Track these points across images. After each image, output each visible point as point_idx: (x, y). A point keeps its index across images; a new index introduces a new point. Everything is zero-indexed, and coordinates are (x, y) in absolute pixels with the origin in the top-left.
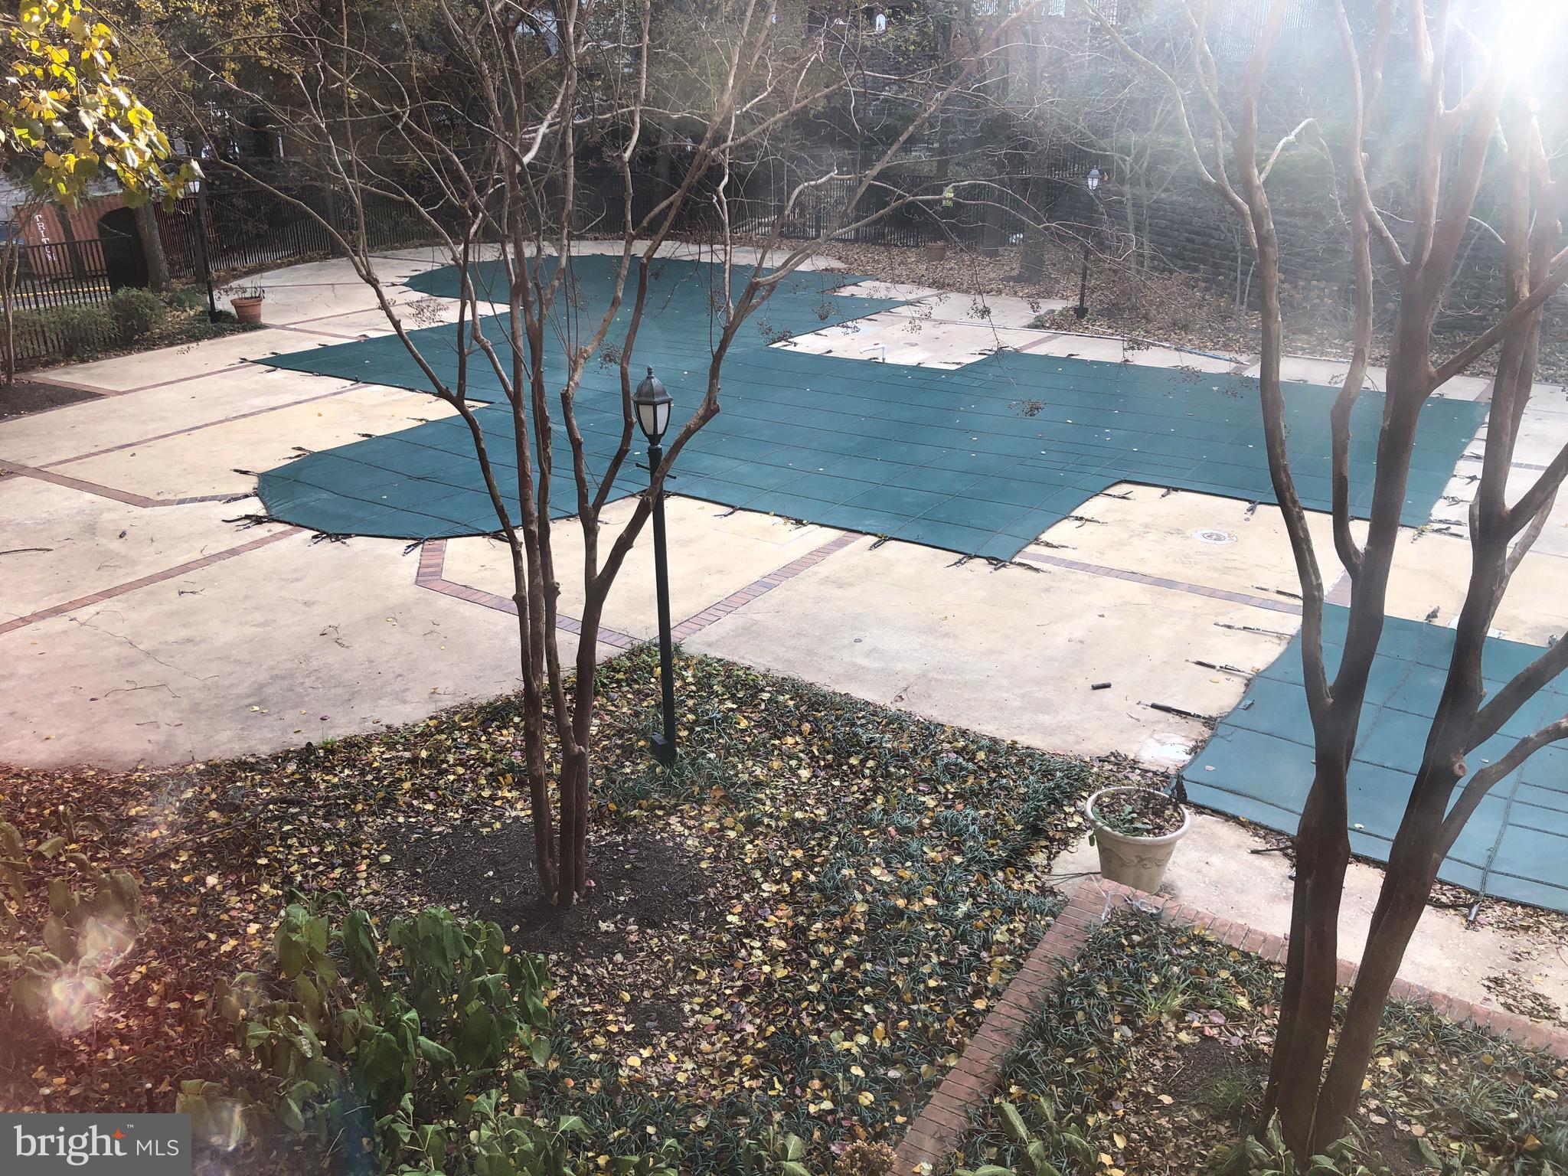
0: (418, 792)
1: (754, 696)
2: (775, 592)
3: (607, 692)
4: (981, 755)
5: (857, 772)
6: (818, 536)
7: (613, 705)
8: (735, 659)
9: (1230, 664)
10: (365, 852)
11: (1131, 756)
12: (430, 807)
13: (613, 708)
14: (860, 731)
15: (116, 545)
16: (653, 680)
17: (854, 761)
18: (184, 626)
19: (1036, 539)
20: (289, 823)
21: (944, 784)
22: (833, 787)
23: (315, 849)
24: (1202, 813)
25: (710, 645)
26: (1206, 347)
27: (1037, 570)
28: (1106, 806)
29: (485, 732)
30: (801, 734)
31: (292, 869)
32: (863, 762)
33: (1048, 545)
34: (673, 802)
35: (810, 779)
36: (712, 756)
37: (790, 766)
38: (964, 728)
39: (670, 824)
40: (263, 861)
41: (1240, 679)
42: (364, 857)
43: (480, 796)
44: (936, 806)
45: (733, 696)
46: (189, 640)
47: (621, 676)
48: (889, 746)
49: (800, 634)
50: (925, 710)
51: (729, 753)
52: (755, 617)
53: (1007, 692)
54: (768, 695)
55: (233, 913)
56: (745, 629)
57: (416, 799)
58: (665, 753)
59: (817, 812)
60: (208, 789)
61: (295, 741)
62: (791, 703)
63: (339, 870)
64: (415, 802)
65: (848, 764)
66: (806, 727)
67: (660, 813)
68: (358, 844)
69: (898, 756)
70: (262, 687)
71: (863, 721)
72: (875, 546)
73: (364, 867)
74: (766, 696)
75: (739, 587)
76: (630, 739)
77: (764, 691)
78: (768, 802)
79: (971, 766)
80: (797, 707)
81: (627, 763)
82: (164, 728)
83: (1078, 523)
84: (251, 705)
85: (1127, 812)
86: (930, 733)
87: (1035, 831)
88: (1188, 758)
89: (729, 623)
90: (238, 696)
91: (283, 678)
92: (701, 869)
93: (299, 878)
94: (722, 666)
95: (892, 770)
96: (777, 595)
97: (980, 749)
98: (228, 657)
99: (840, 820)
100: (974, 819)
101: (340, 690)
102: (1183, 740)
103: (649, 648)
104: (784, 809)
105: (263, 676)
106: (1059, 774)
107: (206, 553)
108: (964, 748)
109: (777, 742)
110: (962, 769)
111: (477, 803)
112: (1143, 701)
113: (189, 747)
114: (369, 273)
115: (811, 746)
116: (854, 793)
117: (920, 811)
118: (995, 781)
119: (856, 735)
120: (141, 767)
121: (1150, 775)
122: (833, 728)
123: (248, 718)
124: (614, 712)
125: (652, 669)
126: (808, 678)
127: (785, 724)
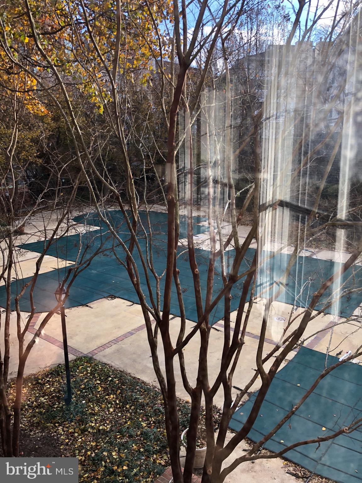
1: (107, 379)
2: (133, 336)
5: (128, 411)
8: (109, 362)
11: (219, 408)
13: (62, 381)
14: (134, 394)
16: (78, 371)
17: (128, 406)
19: (223, 318)
21: (151, 418)
22: (118, 416)
25: (103, 357)
27: (218, 330)
30: (116, 394)
32: (130, 407)
34: (63, 421)
35: (112, 412)
36: (85, 401)
37: (108, 407)
39: (58, 430)
44: (145, 427)
45: (100, 378)
48: (141, 401)
49: (134, 353)
51: (90, 401)
52: (123, 346)
54: (111, 378)
56: (118, 350)
59: (108, 426)
62: (117, 382)
65: (126, 407)
66: (119, 392)
67: (57, 425)
69: (142, 405)
71: (136, 391)
72: (172, 319)
75: (123, 333)
76: (61, 394)
78: (94, 422)
80: (118, 384)
81: (57, 403)
88: (237, 409)
89: (114, 347)
92: (60, 449)
99: (113, 431)
103: (81, 358)
104: (98, 425)
109: (107, 397)
110: (160, 411)
115: (117, 399)
116: (123, 419)
117: (139, 426)
119: (132, 396)
122: (126, 393)
124: (61, 382)
125: (79, 367)
126: (129, 371)
127: (113, 390)
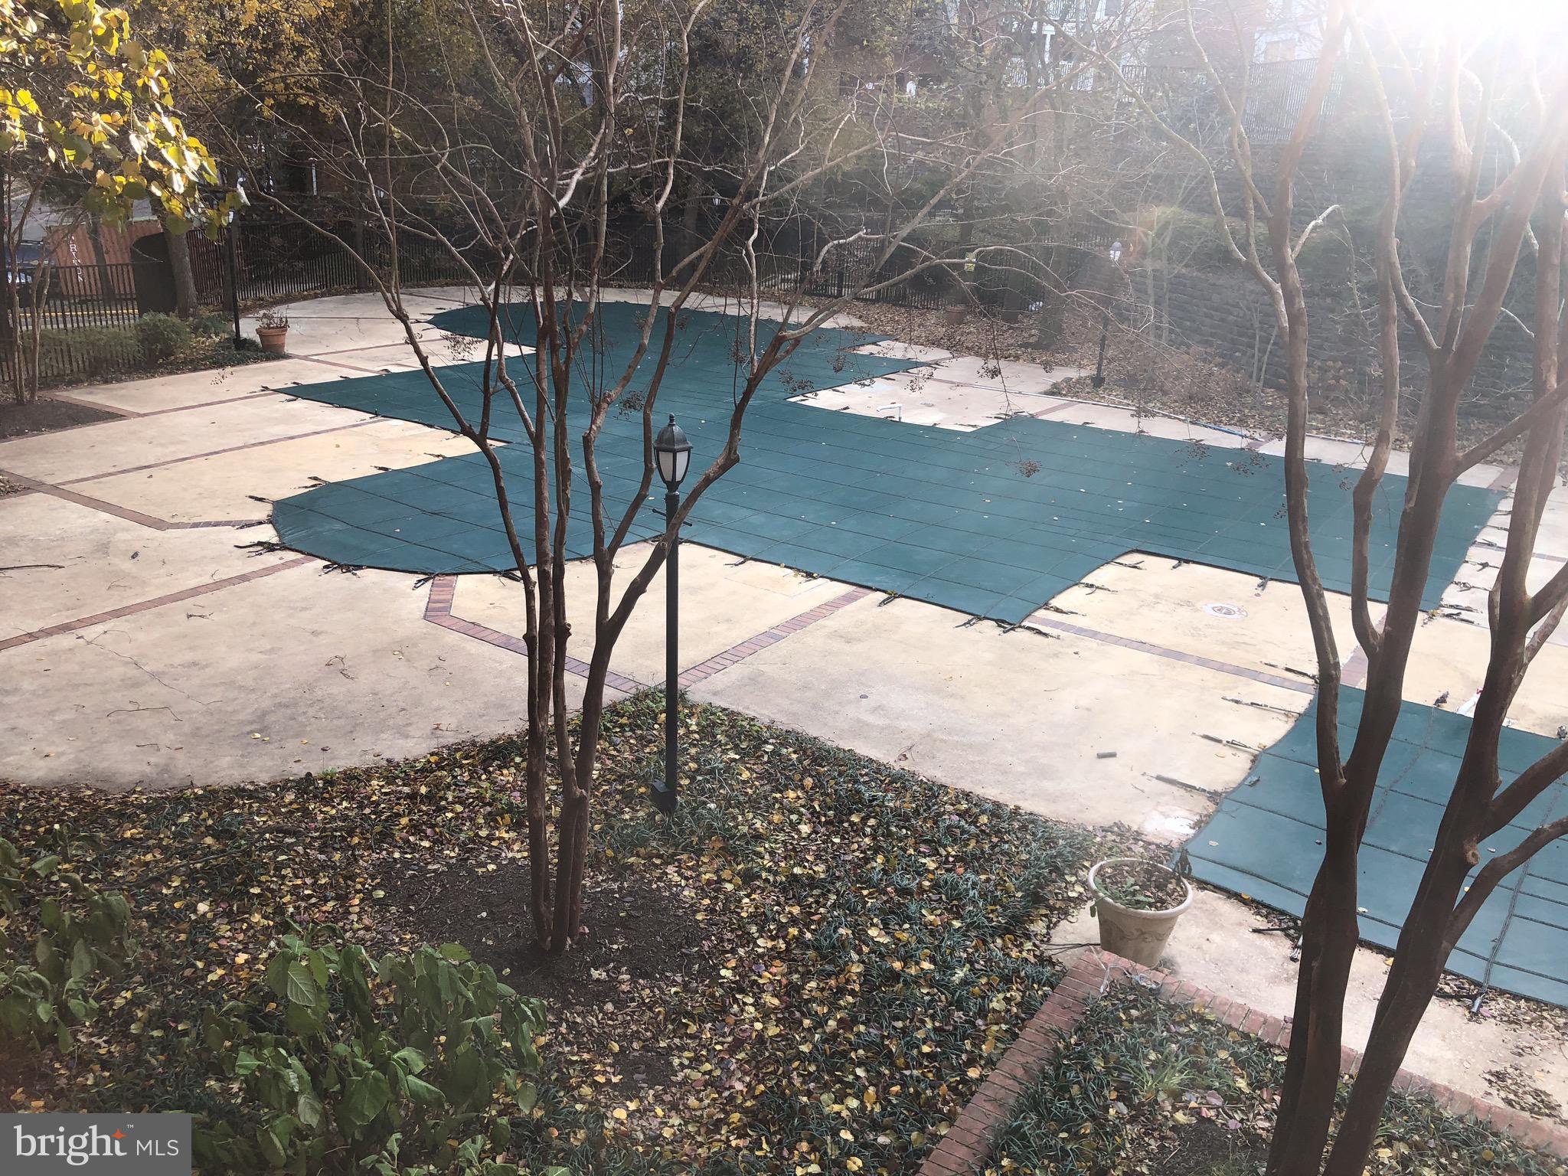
0: (415, 828)
1: (757, 748)
2: (782, 644)
3: (610, 736)
4: (984, 819)
5: (859, 830)
6: (828, 590)
7: (615, 749)
8: (740, 709)
9: (1237, 740)
10: (359, 887)
11: (1135, 828)
12: (426, 844)
13: (615, 753)
14: (863, 788)
15: (128, 565)
16: (656, 726)
17: (855, 819)
18: (191, 649)
19: (1046, 604)
20: (284, 853)
21: (945, 847)
22: (833, 844)
23: (309, 881)
24: (1204, 889)
25: (715, 694)
26: (1221, 422)
27: (1046, 635)
28: (1109, 877)
29: (486, 771)
30: (803, 788)
31: (285, 900)
32: (864, 820)
33: (1057, 610)
34: (670, 851)
35: (810, 834)
36: (712, 806)
37: (791, 821)
38: (968, 790)
39: (667, 874)
40: (256, 891)
41: (1247, 755)
42: (358, 892)
43: (477, 835)
44: (936, 869)
45: (736, 746)
46: (195, 664)
47: (624, 720)
48: (891, 804)
49: (806, 687)
50: (928, 771)
51: (730, 804)
52: (762, 668)
53: (1012, 756)
54: (772, 747)
55: (223, 942)
56: (751, 679)
57: (413, 834)
58: (665, 800)
59: (816, 868)
60: (205, 814)
61: (295, 771)
62: (794, 756)
63: (331, 904)
64: (412, 839)
65: (848, 821)
66: (809, 782)
67: (658, 862)
68: (352, 877)
69: (900, 815)
70: (264, 714)
71: (866, 779)
72: (884, 602)
73: (357, 901)
74: (769, 748)
75: (747, 637)
76: (630, 785)
77: (768, 743)
78: (767, 856)
79: (973, 829)
80: (800, 761)
81: (627, 809)
82: (164, 751)
83: (1089, 590)
84: (252, 732)
85: (1129, 884)
86: (933, 794)
87: (1036, 898)
88: (1192, 832)
89: (735, 670)
90: (242, 723)
91: (287, 706)
92: (697, 921)
93: (291, 910)
94: (726, 715)
95: (894, 829)
96: (784, 647)
97: (983, 812)
98: (233, 682)
99: (838, 878)
100: (974, 884)
101: (341, 722)
102: (1187, 814)
103: (653, 693)
104: (782, 864)
105: (266, 703)
106: (1061, 842)
107: (217, 578)
108: (967, 811)
109: (778, 795)
110: (963, 832)
111: (474, 842)
112: (1148, 772)
113: (188, 771)
114: (399, 308)
115: (812, 801)
116: (854, 851)
117: (921, 871)
118: (996, 846)
119: (858, 792)
120: (138, 789)
121: (1153, 847)
122: (836, 784)
123: (249, 744)
124: (616, 757)
125: (656, 715)
126: (812, 732)
127: (787, 778)
